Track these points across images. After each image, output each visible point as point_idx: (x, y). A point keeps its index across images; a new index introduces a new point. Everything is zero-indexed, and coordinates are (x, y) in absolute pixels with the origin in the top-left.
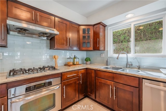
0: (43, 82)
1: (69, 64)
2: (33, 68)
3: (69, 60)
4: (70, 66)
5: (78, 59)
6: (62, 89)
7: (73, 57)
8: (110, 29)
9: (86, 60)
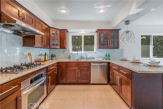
1: (41, 61)
2: (20, 65)
8: (70, 34)
9: (51, 56)
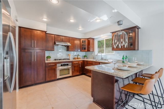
0: (66, 63)
3: (75, 57)
4: (75, 59)
5: (80, 56)
6: (72, 68)
7: (77, 55)
8: (96, 40)
9: (84, 57)
